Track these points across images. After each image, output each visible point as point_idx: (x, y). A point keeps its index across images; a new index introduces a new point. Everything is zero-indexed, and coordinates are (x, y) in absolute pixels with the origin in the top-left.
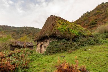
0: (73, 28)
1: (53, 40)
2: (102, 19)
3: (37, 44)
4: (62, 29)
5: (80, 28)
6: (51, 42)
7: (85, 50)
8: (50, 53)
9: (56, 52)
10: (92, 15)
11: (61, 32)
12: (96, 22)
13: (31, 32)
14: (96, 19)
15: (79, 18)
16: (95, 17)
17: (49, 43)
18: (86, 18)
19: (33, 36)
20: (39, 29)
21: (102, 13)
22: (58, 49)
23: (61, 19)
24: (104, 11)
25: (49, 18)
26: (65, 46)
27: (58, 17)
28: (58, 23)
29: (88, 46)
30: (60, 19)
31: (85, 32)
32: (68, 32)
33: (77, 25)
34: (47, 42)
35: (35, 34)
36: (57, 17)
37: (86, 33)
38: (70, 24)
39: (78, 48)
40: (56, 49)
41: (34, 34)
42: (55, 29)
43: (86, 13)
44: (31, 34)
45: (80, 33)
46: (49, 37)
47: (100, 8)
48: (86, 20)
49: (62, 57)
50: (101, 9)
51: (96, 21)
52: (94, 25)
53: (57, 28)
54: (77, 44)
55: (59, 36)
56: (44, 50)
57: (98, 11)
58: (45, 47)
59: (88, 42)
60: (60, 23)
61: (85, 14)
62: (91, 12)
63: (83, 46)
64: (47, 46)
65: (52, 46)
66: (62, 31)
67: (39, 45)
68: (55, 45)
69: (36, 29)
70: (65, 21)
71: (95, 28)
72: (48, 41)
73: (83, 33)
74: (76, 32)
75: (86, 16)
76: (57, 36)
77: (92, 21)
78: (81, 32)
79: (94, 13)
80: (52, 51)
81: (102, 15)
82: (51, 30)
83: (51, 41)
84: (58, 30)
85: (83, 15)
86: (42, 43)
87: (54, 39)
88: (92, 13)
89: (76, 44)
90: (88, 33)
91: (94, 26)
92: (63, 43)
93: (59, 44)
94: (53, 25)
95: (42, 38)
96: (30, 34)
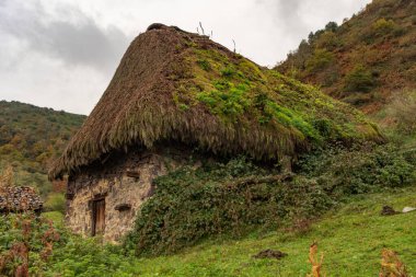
0: (280, 97)
1: (174, 168)
2: (403, 62)
3: (70, 197)
4: (225, 98)
5: (318, 101)
6: (164, 178)
7: (388, 211)
8: (160, 245)
9: (200, 235)
10: (356, 44)
11: (222, 120)
12: (376, 75)
13: (14, 134)
14: (375, 64)
15: (290, 56)
16: (371, 53)
17: (153, 184)
18: (322, 56)
19: (26, 156)
20: (62, 113)
21: (400, 34)
22: (209, 217)
23: (213, 45)
24: (409, 24)
25: (140, 41)
26: (254, 199)
27: (193, 36)
28: (196, 68)
29: (379, 192)
30: (204, 48)
31: (346, 121)
32: (259, 116)
33: (298, 84)
34: (136, 177)
35: (41, 143)
36: (188, 37)
37: (349, 126)
38: (264, 78)
39: (329, 206)
40: (199, 216)
41: (31, 143)
42: (187, 102)
43: (322, 32)
44: (19, 142)
45: (322, 127)
46: (149, 145)
47: (391, 6)
48: (322, 66)
49: (264, 254)
50: (395, 12)
51: (376, 70)
52: (365, 91)
53: (199, 95)
54: (321, 182)
55: (211, 140)
56: (117, 227)
57: (383, 21)
58: (124, 208)
59: (379, 173)
60: (208, 69)
61: (320, 33)
62: (348, 25)
63: (355, 192)
64: (138, 205)
65: (175, 200)
66: (226, 113)
67: (82, 199)
68: (188, 192)
69: (47, 112)
70: (236, 58)
71: (371, 105)
72: (146, 172)
73: (339, 127)
74: (298, 119)
75: (324, 45)
76: (197, 143)
77: (353, 72)
78: (325, 118)
79: (364, 30)
80: (178, 232)
81: (403, 40)
82: (166, 106)
83: (163, 168)
84: (203, 103)
85: (307, 39)
86: (104, 184)
87: (179, 161)
88: (355, 30)
89: (314, 181)
90: (360, 123)
91: (365, 96)
92: (242, 180)
93: (212, 185)
94: (173, 77)
95: (103, 156)
96: (8, 146)
